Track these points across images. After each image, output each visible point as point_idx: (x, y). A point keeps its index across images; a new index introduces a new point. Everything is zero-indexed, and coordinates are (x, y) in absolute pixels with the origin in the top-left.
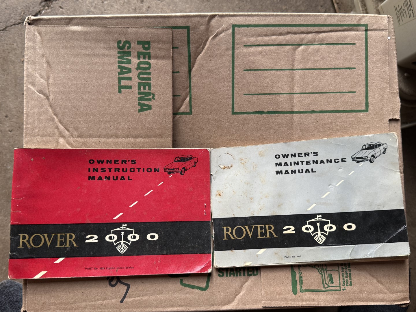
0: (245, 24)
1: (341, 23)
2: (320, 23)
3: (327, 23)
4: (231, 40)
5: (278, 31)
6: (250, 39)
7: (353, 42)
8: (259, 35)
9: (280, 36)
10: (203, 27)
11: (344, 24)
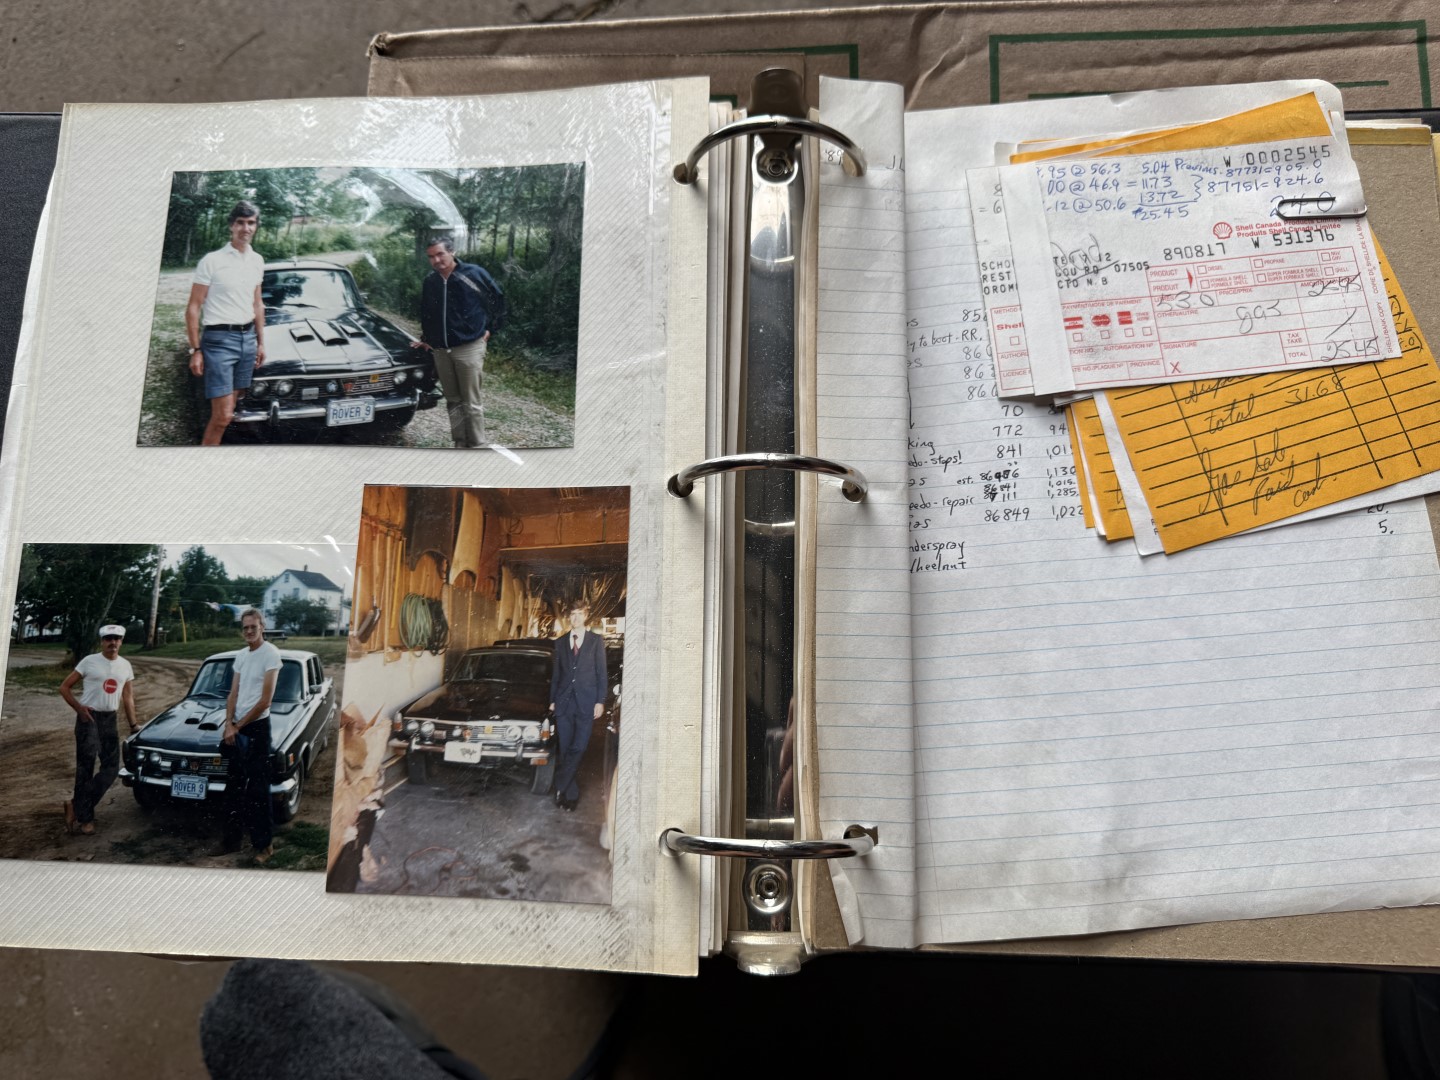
0: (1029, 33)
1: (1338, 22)
2: (1269, 24)
3: (1290, 24)
4: (989, 79)
5: (1135, 50)
6: (1049, 75)
7: (1378, 77)
8: (1077, 65)
9: (1144, 65)
10: (900, 47)
11: (1346, 25)
